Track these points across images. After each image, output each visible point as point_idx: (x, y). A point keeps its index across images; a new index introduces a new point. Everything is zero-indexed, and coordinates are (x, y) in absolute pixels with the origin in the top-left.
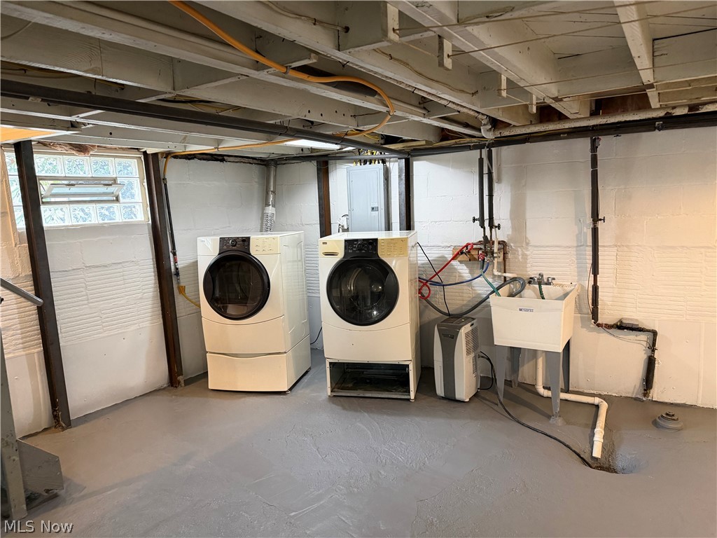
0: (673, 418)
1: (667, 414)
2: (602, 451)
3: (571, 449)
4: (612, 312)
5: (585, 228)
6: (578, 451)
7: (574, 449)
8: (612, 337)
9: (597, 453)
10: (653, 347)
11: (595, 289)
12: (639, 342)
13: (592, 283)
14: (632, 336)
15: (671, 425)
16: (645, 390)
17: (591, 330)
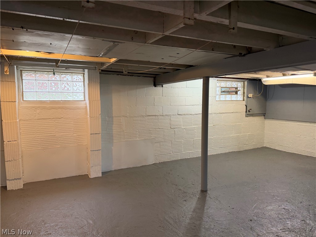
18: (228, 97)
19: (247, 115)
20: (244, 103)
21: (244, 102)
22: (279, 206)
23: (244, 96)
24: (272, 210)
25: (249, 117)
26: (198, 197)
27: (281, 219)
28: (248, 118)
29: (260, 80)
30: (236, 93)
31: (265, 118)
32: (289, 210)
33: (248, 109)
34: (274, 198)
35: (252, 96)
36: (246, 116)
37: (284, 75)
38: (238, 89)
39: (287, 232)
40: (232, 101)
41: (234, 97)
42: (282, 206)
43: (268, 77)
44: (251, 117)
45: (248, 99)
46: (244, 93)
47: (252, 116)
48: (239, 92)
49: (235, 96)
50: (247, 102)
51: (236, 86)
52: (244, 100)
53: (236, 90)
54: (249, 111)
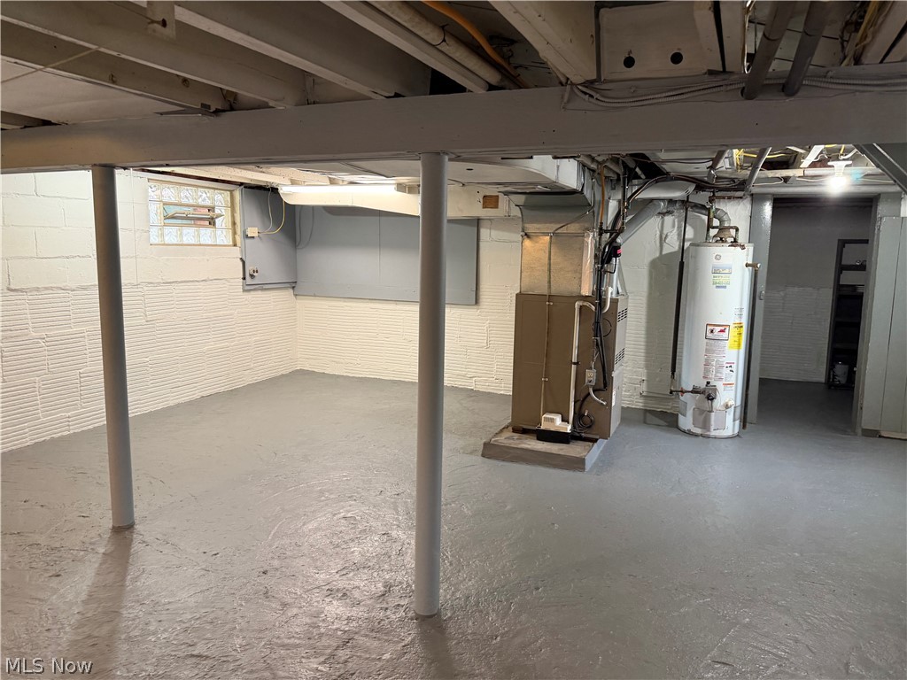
18: (190, 234)
19: (247, 289)
20: (237, 252)
21: (237, 249)
22: (334, 515)
23: (235, 233)
24: (317, 529)
25: (252, 293)
26: (102, 550)
27: (338, 546)
28: (250, 296)
29: (275, 190)
30: (212, 222)
31: (296, 295)
32: (355, 520)
33: (249, 269)
34: (323, 498)
35: (256, 235)
36: (244, 291)
37: (332, 182)
38: (217, 211)
39: (352, 574)
40: (200, 245)
41: (206, 235)
42: (339, 513)
43: (293, 183)
44: (260, 292)
45: (248, 241)
46: (234, 224)
47: (263, 289)
48: (221, 219)
49: (209, 230)
50: (244, 251)
51: (208, 203)
52: (235, 245)
53: (211, 213)
54: (252, 276)
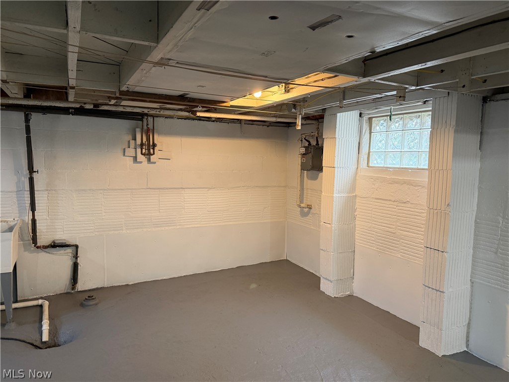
0: (93, 298)
1: (89, 297)
2: (49, 336)
3: (26, 342)
4: (47, 237)
5: (23, 178)
6: (31, 342)
7: (28, 341)
8: (48, 254)
9: (45, 338)
10: (76, 256)
11: (34, 221)
12: (66, 254)
13: (31, 217)
14: (62, 251)
15: (92, 303)
16: (73, 285)
17: (32, 252)
